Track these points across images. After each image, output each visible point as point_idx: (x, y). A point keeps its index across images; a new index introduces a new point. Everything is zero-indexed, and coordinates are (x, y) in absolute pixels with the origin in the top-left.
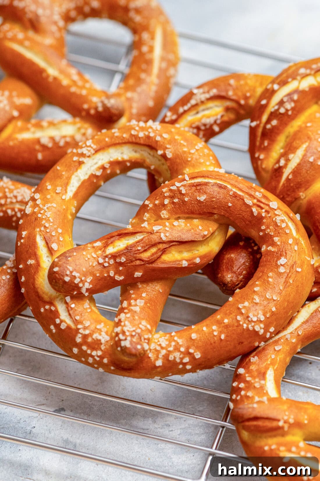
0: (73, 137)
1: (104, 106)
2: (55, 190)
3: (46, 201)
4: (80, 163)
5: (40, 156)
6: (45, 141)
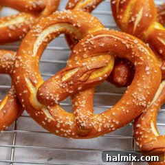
4: (36, 37)
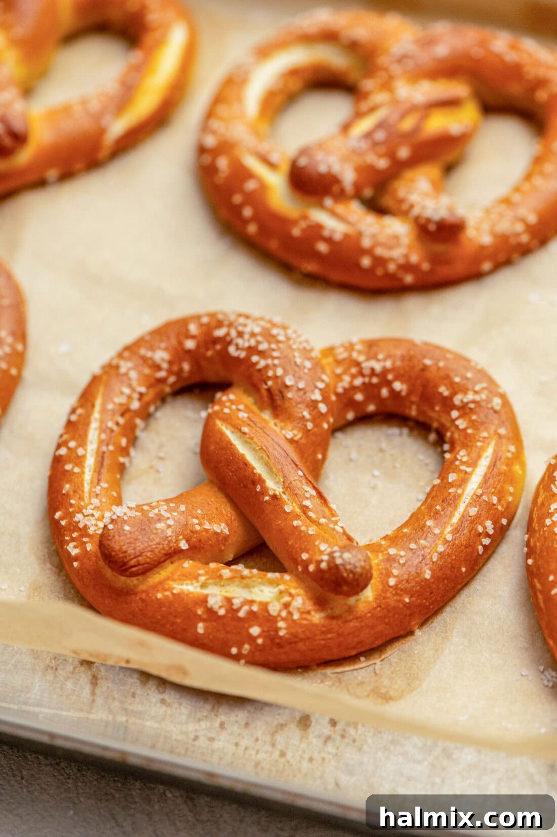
0: (264, 606)
1: (331, 560)
5: (201, 629)
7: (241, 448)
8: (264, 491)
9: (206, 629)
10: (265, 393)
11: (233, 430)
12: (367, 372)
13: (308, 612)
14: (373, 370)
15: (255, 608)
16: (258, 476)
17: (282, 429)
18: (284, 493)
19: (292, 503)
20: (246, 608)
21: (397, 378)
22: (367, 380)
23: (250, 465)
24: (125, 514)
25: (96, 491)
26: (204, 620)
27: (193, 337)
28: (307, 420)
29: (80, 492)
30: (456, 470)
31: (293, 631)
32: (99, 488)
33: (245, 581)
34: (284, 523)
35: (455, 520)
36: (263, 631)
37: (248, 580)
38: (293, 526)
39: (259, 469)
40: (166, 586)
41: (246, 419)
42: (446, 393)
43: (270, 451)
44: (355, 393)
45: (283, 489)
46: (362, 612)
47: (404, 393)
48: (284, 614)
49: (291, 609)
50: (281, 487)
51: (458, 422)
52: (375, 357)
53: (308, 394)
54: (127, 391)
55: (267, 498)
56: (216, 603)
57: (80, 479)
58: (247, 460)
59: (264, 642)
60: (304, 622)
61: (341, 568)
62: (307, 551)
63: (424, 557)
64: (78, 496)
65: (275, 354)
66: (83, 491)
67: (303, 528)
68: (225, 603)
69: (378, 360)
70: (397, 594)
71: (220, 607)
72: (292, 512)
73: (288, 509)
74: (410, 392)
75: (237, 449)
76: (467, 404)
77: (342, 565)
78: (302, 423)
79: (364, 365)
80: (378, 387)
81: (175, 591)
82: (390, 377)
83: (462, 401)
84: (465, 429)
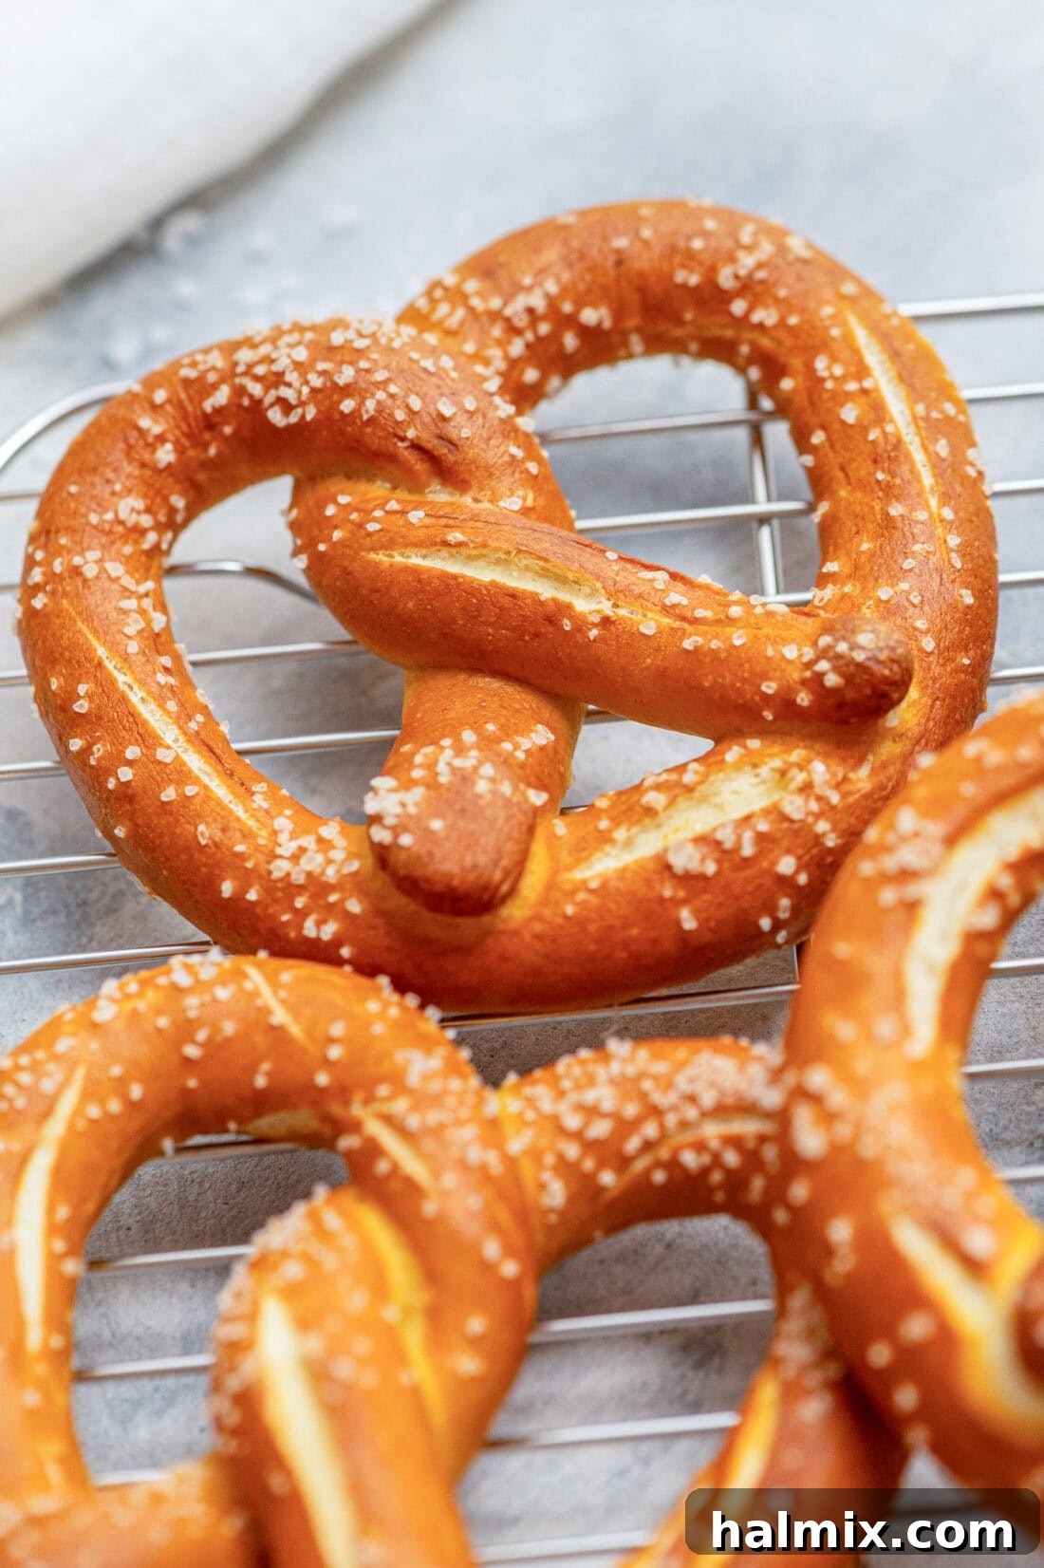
0: (776, 813)
1: (840, 663)
2: (869, 1036)
3: (861, 1088)
5: (688, 921)
6: (687, 859)
7: (482, 574)
8: (581, 625)
9: (696, 914)
10: (411, 457)
11: (424, 551)
12: (522, 321)
13: (845, 779)
14: (530, 311)
15: (763, 826)
16: (551, 603)
17: (493, 501)
18: (616, 606)
19: (645, 615)
20: (748, 836)
21: (580, 304)
22: (529, 336)
23: (524, 592)
24: (403, 805)
25: (260, 807)
26: (684, 902)
27: (161, 439)
28: (523, 461)
29: (236, 825)
30: (841, 398)
31: (844, 826)
32: (258, 798)
33: (696, 794)
34: (660, 657)
35: (927, 479)
36: (799, 858)
37: (702, 788)
38: (687, 651)
39: (546, 591)
40: (567, 887)
41: (428, 521)
42: (694, 280)
43: (536, 547)
44: (522, 372)
45: (609, 600)
46: (918, 724)
47: (607, 324)
48: (814, 806)
49: (818, 790)
50: (603, 599)
51: (757, 317)
52: (519, 288)
53: (490, 415)
54: (131, 604)
55: (593, 633)
56: (690, 858)
57: (213, 802)
58: (511, 587)
59: (810, 876)
60: (851, 800)
61: (871, 664)
62: (765, 676)
63: (939, 571)
64: (238, 835)
65: (380, 376)
66: (238, 820)
67: (714, 644)
68: (705, 849)
69: (529, 289)
70: (949, 660)
71: (703, 860)
72: (660, 632)
73: (648, 628)
74: (618, 316)
75: (473, 580)
76: (750, 275)
77: (868, 659)
78: (518, 470)
79: (508, 312)
80: (555, 337)
81: (593, 885)
82: (567, 308)
83: (737, 277)
84: (782, 322)
